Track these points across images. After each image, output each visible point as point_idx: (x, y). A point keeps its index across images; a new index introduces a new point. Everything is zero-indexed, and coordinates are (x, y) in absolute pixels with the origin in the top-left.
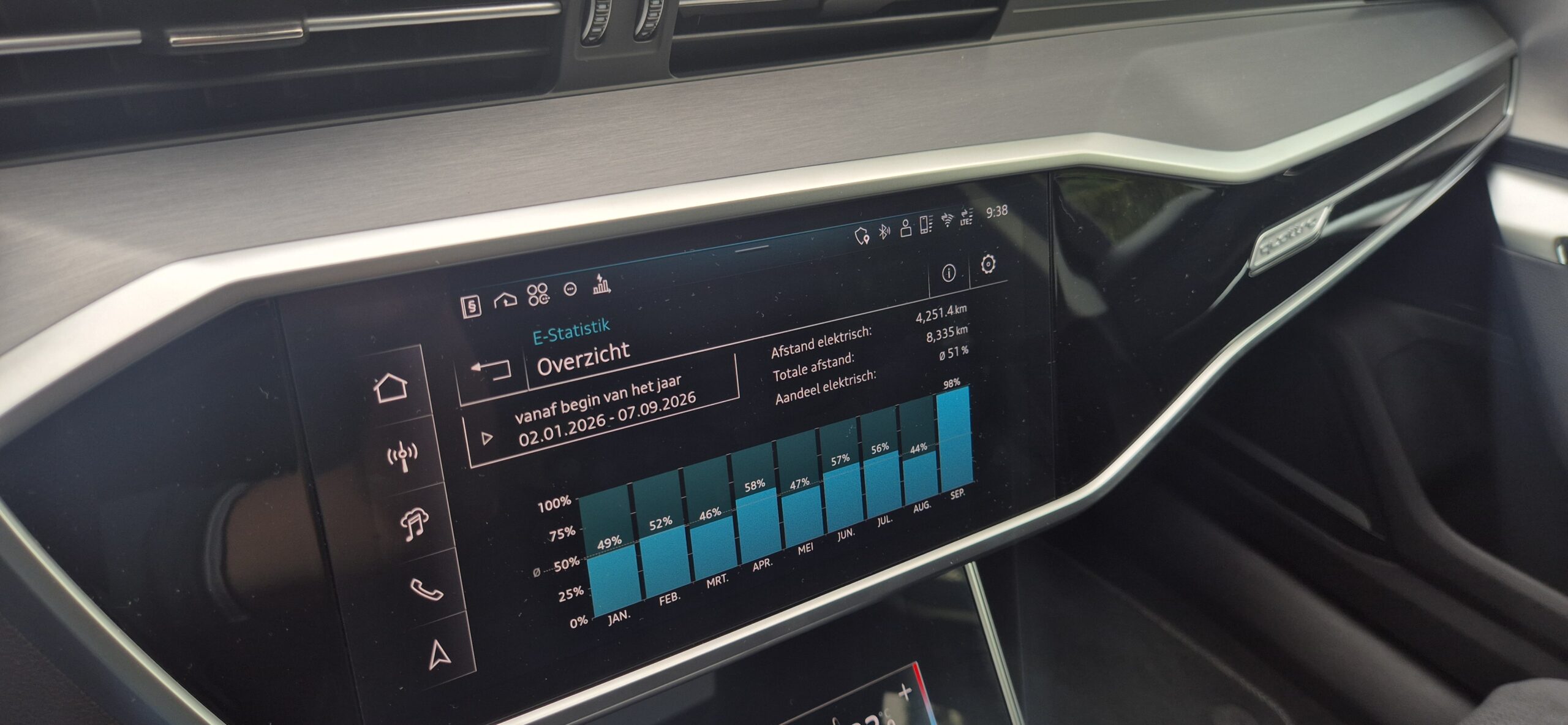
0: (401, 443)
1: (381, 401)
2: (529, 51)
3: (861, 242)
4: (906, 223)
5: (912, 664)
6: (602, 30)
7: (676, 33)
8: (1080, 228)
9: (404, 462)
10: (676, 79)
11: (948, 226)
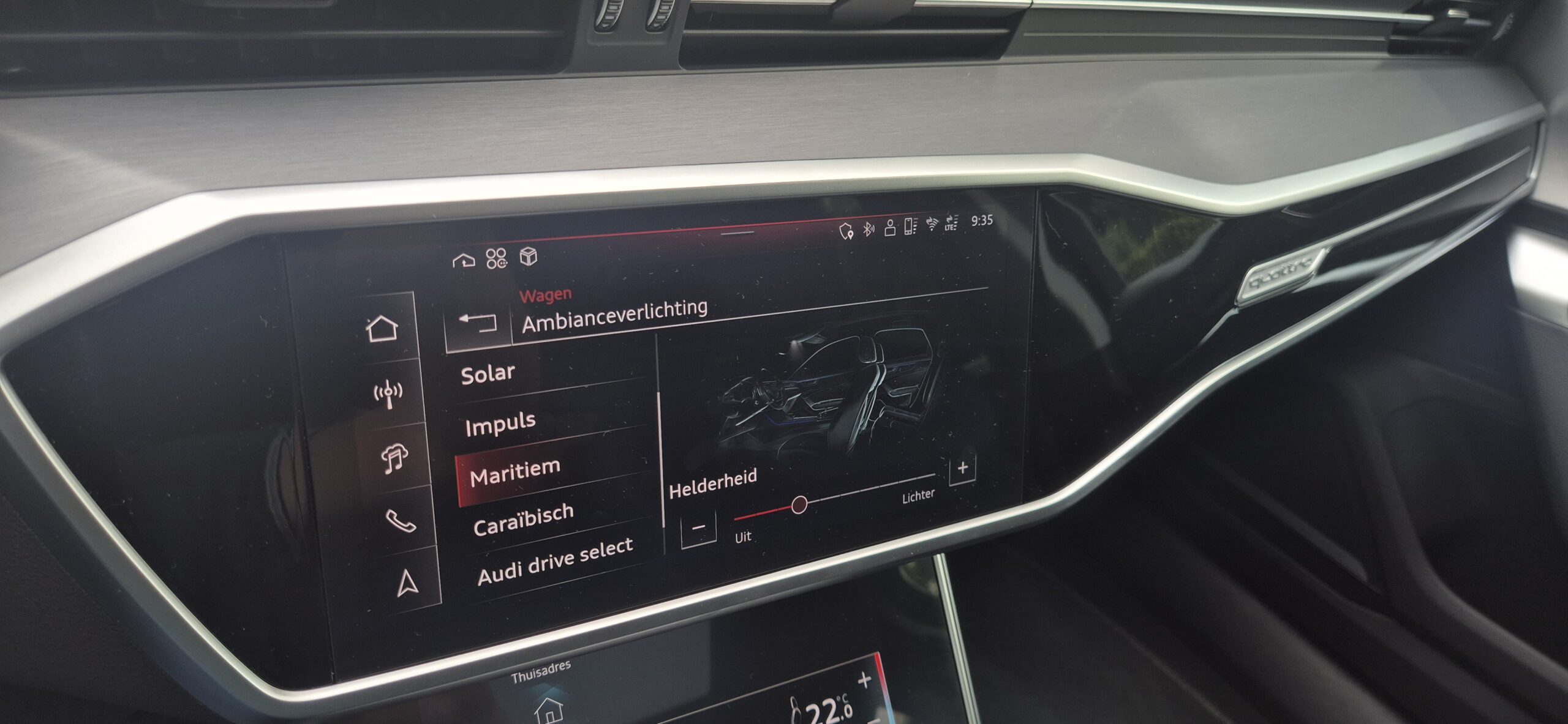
0: (387, 382)
1: (372, 340)
2: (546, 32)
3: (845, 236)
4: (890, 223)
5: (875, 654)
6: (615, 18)
7: (687, 28)
8: (1065, 244)
9: (389, 400)
10: (684, 71)
11: (932, 230)
